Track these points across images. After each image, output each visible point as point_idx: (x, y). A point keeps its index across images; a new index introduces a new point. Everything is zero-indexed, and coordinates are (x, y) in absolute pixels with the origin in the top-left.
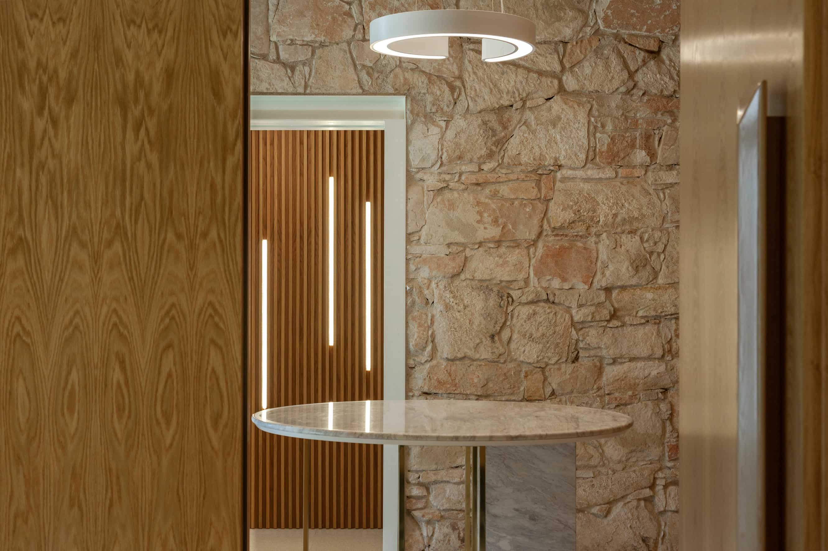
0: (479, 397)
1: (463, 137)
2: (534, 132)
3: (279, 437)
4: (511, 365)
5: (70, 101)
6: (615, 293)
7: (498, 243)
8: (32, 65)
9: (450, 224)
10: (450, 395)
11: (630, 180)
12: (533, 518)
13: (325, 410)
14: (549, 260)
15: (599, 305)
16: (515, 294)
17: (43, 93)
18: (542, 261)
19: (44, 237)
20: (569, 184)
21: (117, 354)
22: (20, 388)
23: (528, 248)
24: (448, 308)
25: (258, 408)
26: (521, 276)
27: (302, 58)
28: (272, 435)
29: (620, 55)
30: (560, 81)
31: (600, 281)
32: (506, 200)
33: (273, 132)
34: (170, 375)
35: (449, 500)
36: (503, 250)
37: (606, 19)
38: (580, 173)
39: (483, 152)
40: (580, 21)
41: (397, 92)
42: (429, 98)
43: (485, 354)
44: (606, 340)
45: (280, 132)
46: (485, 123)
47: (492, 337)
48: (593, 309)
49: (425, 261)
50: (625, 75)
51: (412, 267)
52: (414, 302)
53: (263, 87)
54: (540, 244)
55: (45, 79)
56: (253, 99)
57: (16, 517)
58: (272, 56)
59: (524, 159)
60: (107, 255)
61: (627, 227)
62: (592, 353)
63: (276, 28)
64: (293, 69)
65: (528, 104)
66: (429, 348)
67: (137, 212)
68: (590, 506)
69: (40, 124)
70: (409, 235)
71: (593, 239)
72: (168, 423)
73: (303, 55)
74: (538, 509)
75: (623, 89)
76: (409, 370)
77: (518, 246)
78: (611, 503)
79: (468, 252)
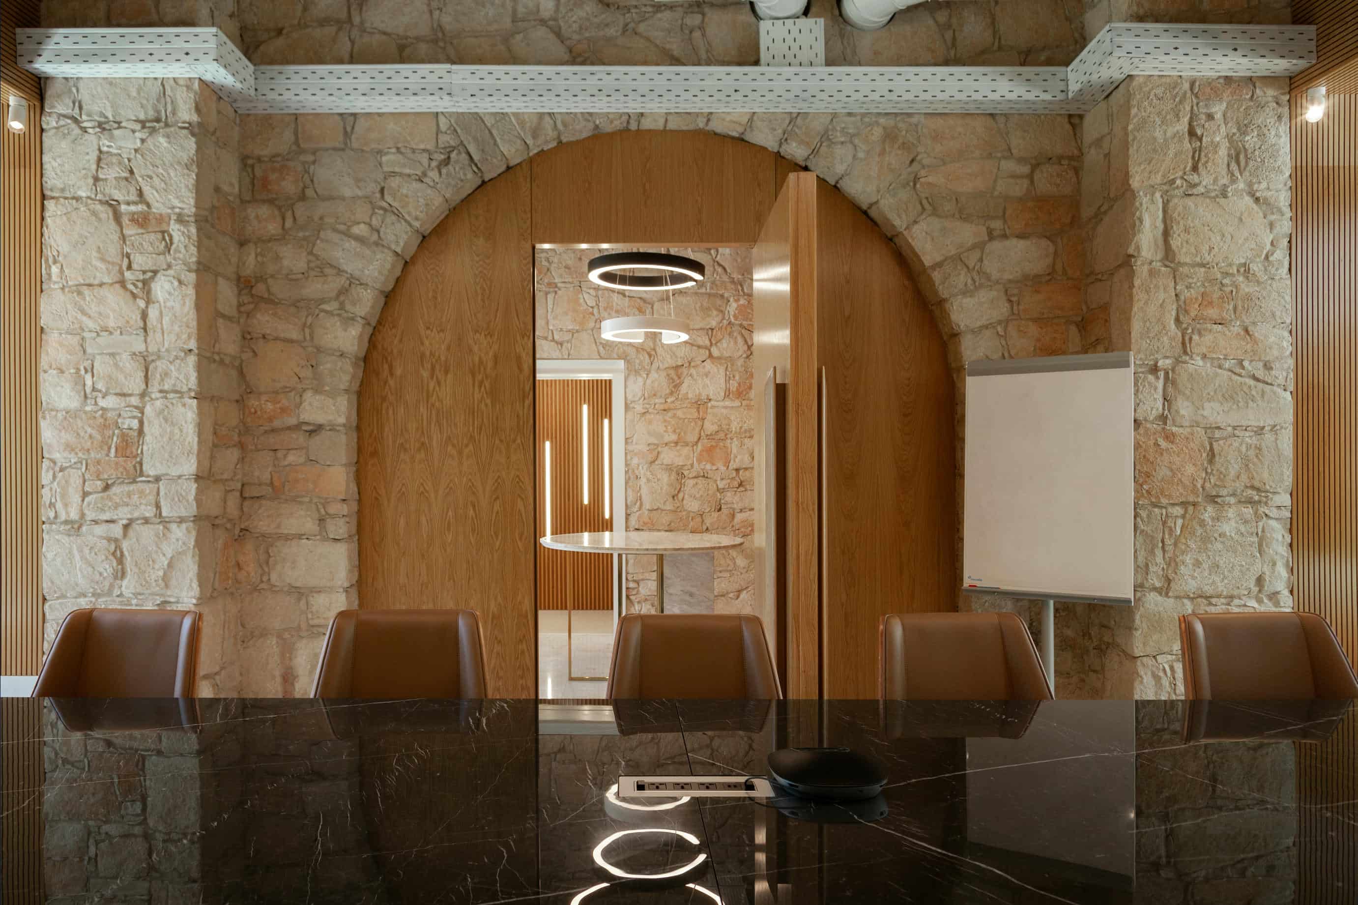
0: (666, 531)
1: (656, 384)
2: (695, 380)
3: (557, 550)
4: (684, 513)
5: (447, 372)
6: (741, 472)
7: (676, 443)
8: (428, 353)
9: (649, 433)
10: (650, 530)
11: (749, 407)
12: (691, 595)
13: (582, 537)
14: (704, 453)
15: (733, 479)
16: (686, 473)
17: (433, 368)
18: (701, 454)
19: (434, 443)
20: (715, 410)
21: (471, 502)
22: (423, 520)
23: (693, 446)
24: (648, 480)
25: (544, 535)
26: (690, 462)
27: (566, 338)
28: (553, 550)
29: (743, 336)
30: (710, 350)
31: (733, 465)
32: (680, 419)
33: (551, 381)
34: (497, 513)
35: (650, 590)
36: (678, 448)
37: (735, 316)
38: (721, 404)
39: (668, 391)
40: (720, 316)
41: (619, 358)
42: (637, 361)
43: (669, 506)
44: (737, 498)
45: (555, 381)
46: (668, 375)
47: (673, 497)
48: (729, 481)
49: (636, 454)
50: (746, 348)
51: (629, 458)
52: (629, 478)
53: (545, 356)
54: (700, 444)
55: (434, 360)
56: (538, 362)
57: (422, 585)
58: (550, 338)
59: (690, 396)
60: (466, 451)
61: (748, 435)
62: (729, 506)
63: (551, 322)
64: (561, 344)
65: (692, 364)
66: (638, 504)
67: (481, 429)
68: (728, 593)
69: (432, 385)
70: (626, 439)
71: (729, 441)
72: (497, 536)
73: (567, 337)
74: (694, 590)
75: (745, 356)
76: (628, 516)
77: (687, 445)
78: (739, 591)
79: (660, 449)
